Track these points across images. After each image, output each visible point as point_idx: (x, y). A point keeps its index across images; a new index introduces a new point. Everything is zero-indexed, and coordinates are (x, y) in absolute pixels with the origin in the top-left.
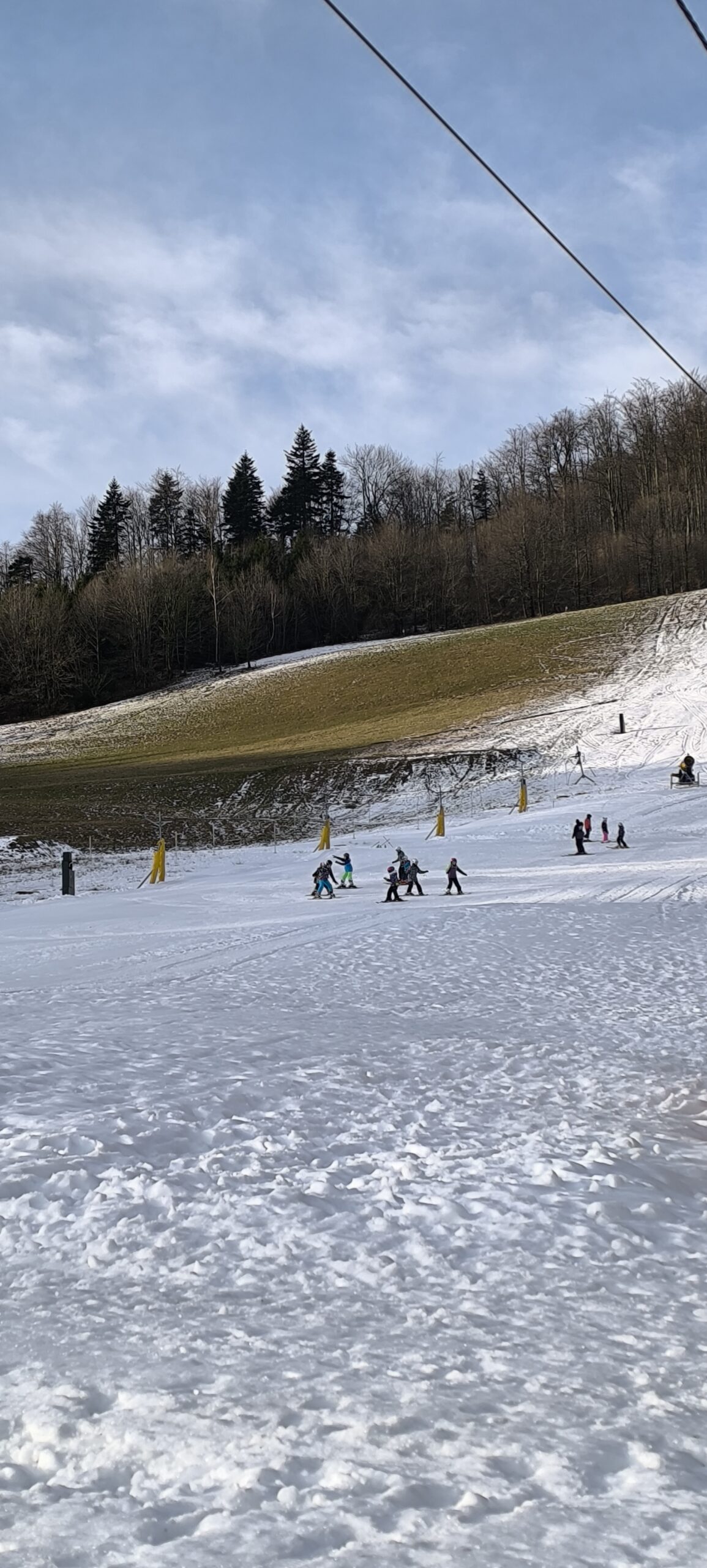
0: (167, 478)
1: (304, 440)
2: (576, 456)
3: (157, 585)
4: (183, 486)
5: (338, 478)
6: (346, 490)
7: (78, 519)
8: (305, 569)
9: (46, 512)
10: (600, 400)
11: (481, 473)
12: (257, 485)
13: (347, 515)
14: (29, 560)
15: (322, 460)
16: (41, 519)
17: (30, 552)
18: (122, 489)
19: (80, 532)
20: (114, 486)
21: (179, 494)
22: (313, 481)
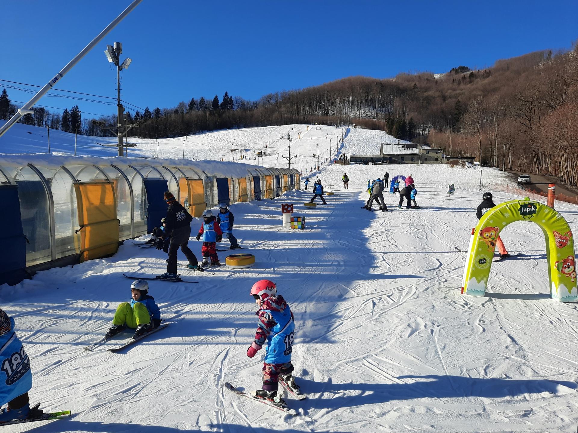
1: (226, 94)
2: (272, 101)
4: (205, 100)
5: (232, 101)
6: (233, 103)
7: (186, 103)
8: (224, 115)
9: (181, 102)
10: (277, 92)
12: (218, 101)
13: (234, 107)
14: (178, 110)
15: (229, 98)
18: (195, 99)
19: (187, 106)
20: (193, 99)
22: (228, 101)
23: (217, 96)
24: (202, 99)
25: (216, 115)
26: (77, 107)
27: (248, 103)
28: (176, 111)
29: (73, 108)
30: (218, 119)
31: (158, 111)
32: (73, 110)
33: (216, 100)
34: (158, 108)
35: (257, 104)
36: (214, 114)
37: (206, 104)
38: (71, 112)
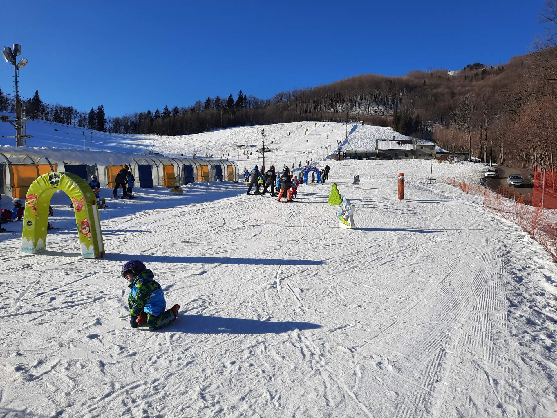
1: (241, 92)
3: (213, 114)
6: (247, 101)
7: (203, 102)
8: (237, 113)
13: (247, 105)
15: (244, 96)
16: (197, 102)
17: (195, 107)
18: (211, 98)
20: (209, 97)
22: (242, 99)
23: (231, 95)
24: (218, 98)
25: (230, 113)
26: (102, 106)
27: (261, 101)
28: (193, 110)
29: (98, 107)
30: (231, 116)
31: (176, 109)
32: (98, 109)
33: (231, 98)
34: (176, 107)
35: (270, 102)
36: (228, 112)
37: (221, 103)
38: (97, 111)
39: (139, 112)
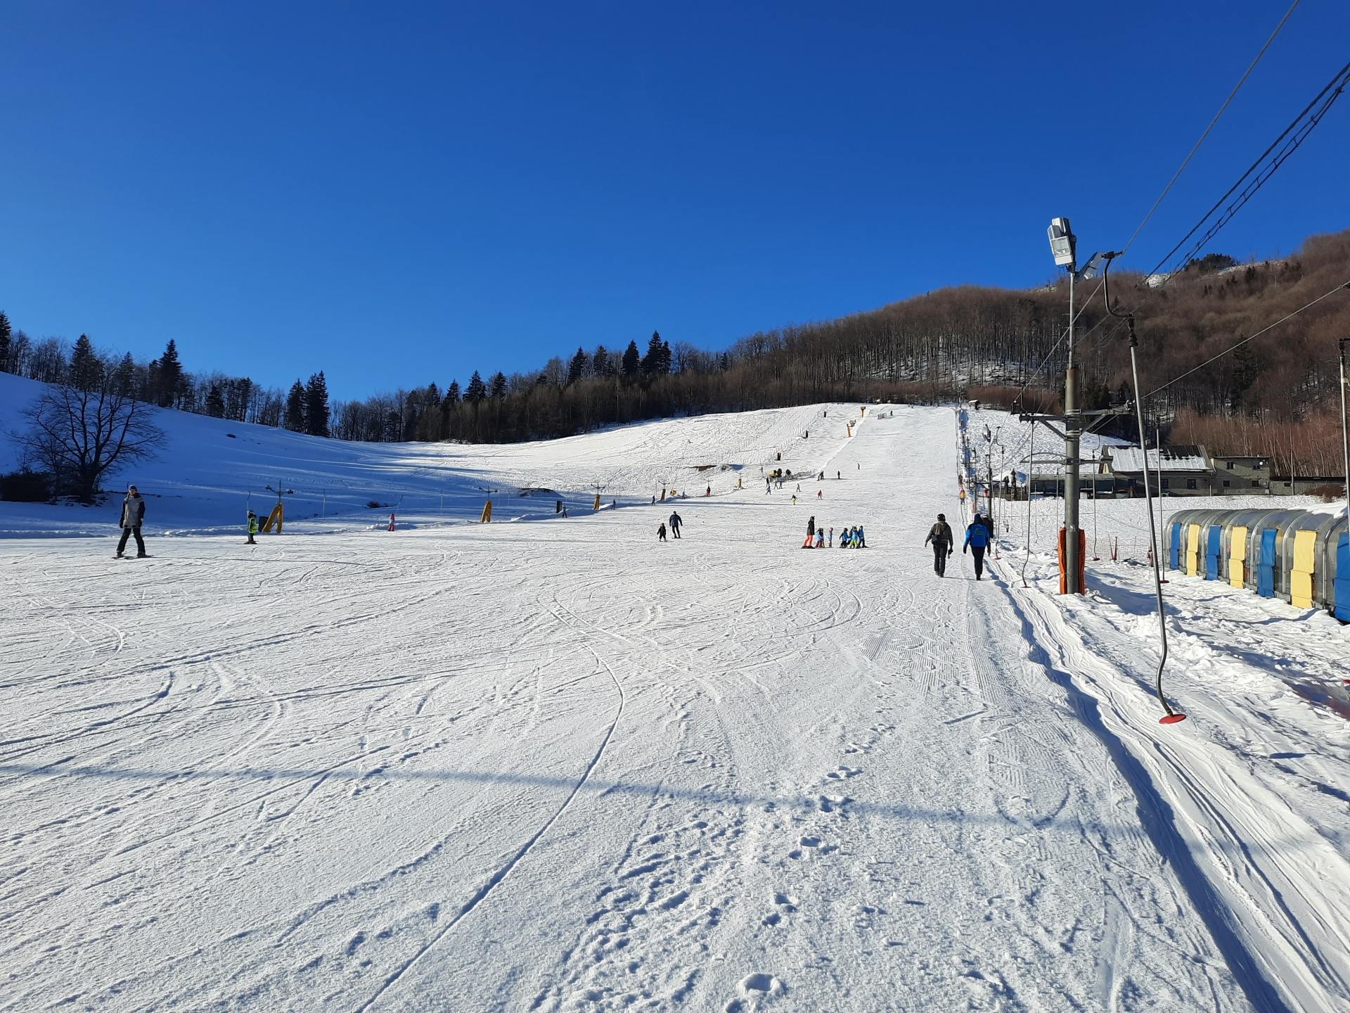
0: (601, 348)
1: (656, 336)
2: (763, 350)
3: (595, 389)
4: (607, 352)
5: (669, 352)
6: (672, 358)
7: (565, 362)
8: (654, 387)
9: (553, 358)
10: (774, 329)
11: (725, 354)
12: (637, 353)
13: (672, 367)
14: (545, 378)
15: (663, 345)
16: (550, 362)
17: (545, 374)
18: (585, 351)
19: (566, 367)
20: (580, 350)
21: (606, 355)
22: (659, 352)
23: (633, 343)
24: (602, 351)
26: (322, 374)
27: (705, 356)
28: (542, 379)
29: (312, 378)
30: (642, 395)
32: (312, 383)
33: (632, 351)
34: (500, 374)
35: (725, 359)
36: (630, 384)
37: (610, 362)
38: (308, 388)
39: (409, 388)
